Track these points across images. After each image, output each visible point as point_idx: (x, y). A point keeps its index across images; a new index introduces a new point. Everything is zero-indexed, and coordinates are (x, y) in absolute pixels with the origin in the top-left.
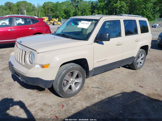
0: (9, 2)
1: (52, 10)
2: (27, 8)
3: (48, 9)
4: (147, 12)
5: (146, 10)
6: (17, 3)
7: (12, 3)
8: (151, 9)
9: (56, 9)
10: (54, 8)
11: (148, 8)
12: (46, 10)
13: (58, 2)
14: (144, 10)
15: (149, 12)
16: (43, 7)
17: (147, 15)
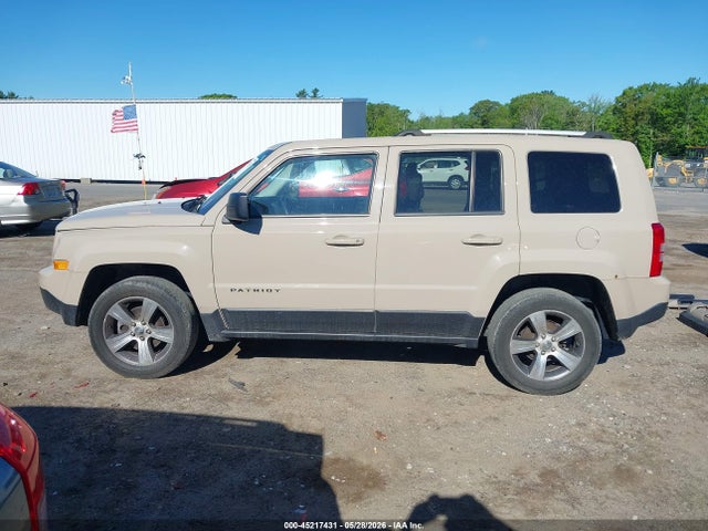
0: (488, 101)
1: (656, 120)
2: (545, 119)
3: (636, 117)
6: (513, 100)
7: (497, 104)
9: (681, 114)
10: (669, 111)
12: (625, 120)
13: (691, 80)
16: (616, 110)
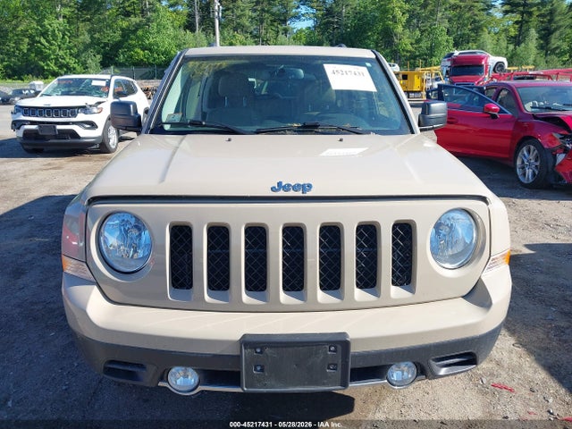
4: (53, 47)
5: (48, 41)
8: (63, 38)
11: (54, 35)
14: (43, 41)
15: (60, 48)
17: (57, 59)
